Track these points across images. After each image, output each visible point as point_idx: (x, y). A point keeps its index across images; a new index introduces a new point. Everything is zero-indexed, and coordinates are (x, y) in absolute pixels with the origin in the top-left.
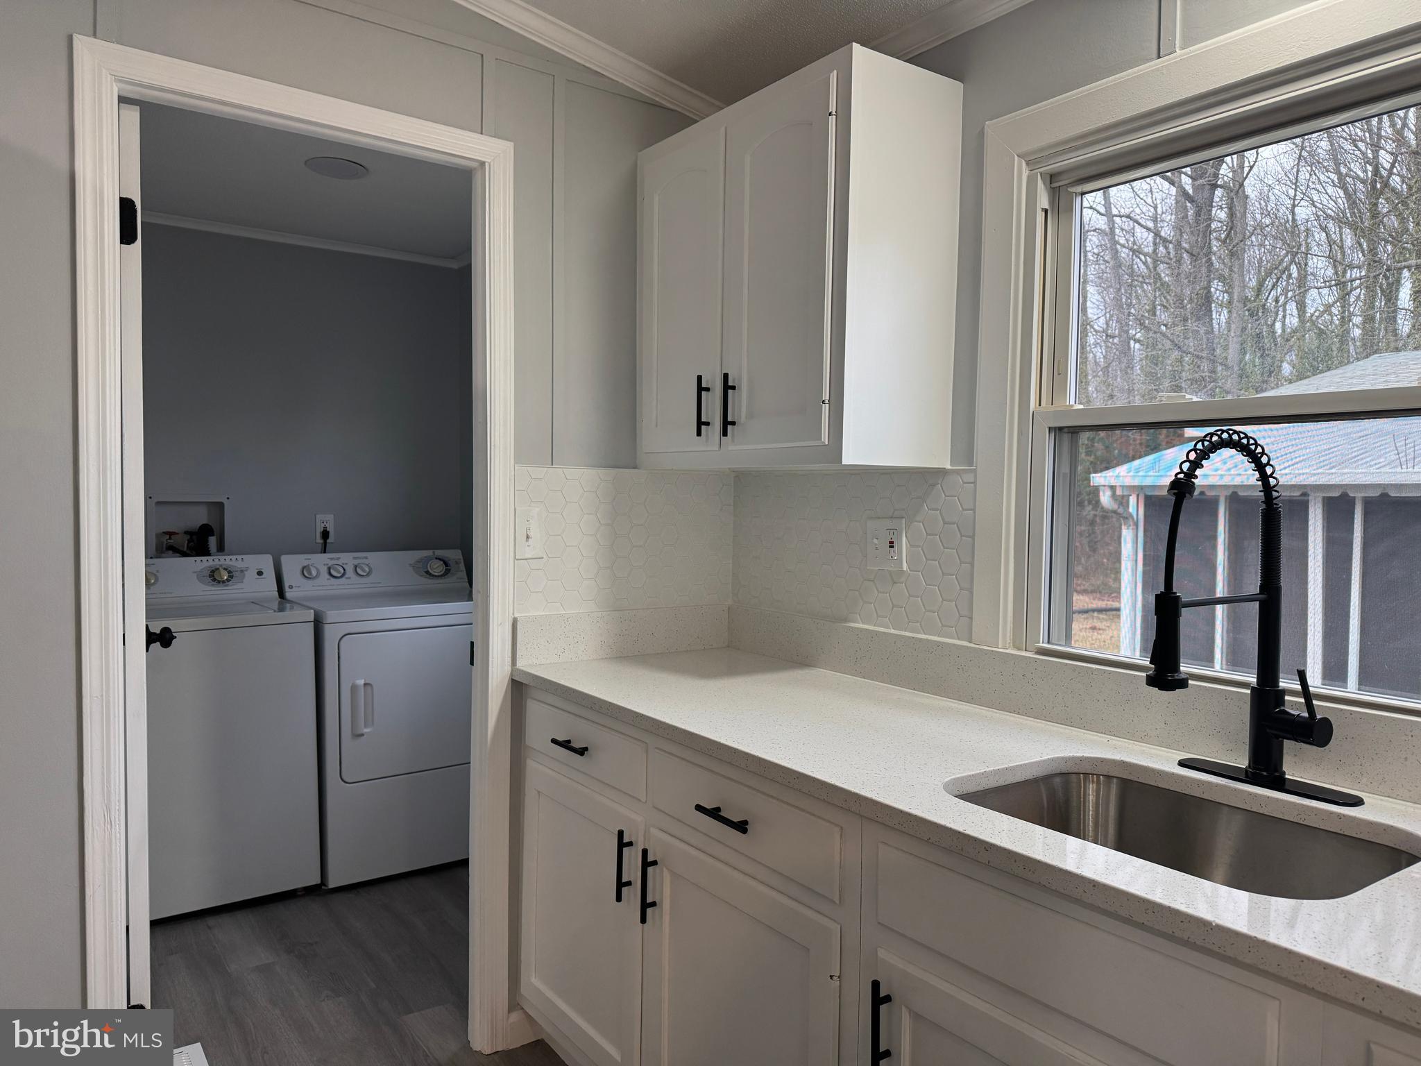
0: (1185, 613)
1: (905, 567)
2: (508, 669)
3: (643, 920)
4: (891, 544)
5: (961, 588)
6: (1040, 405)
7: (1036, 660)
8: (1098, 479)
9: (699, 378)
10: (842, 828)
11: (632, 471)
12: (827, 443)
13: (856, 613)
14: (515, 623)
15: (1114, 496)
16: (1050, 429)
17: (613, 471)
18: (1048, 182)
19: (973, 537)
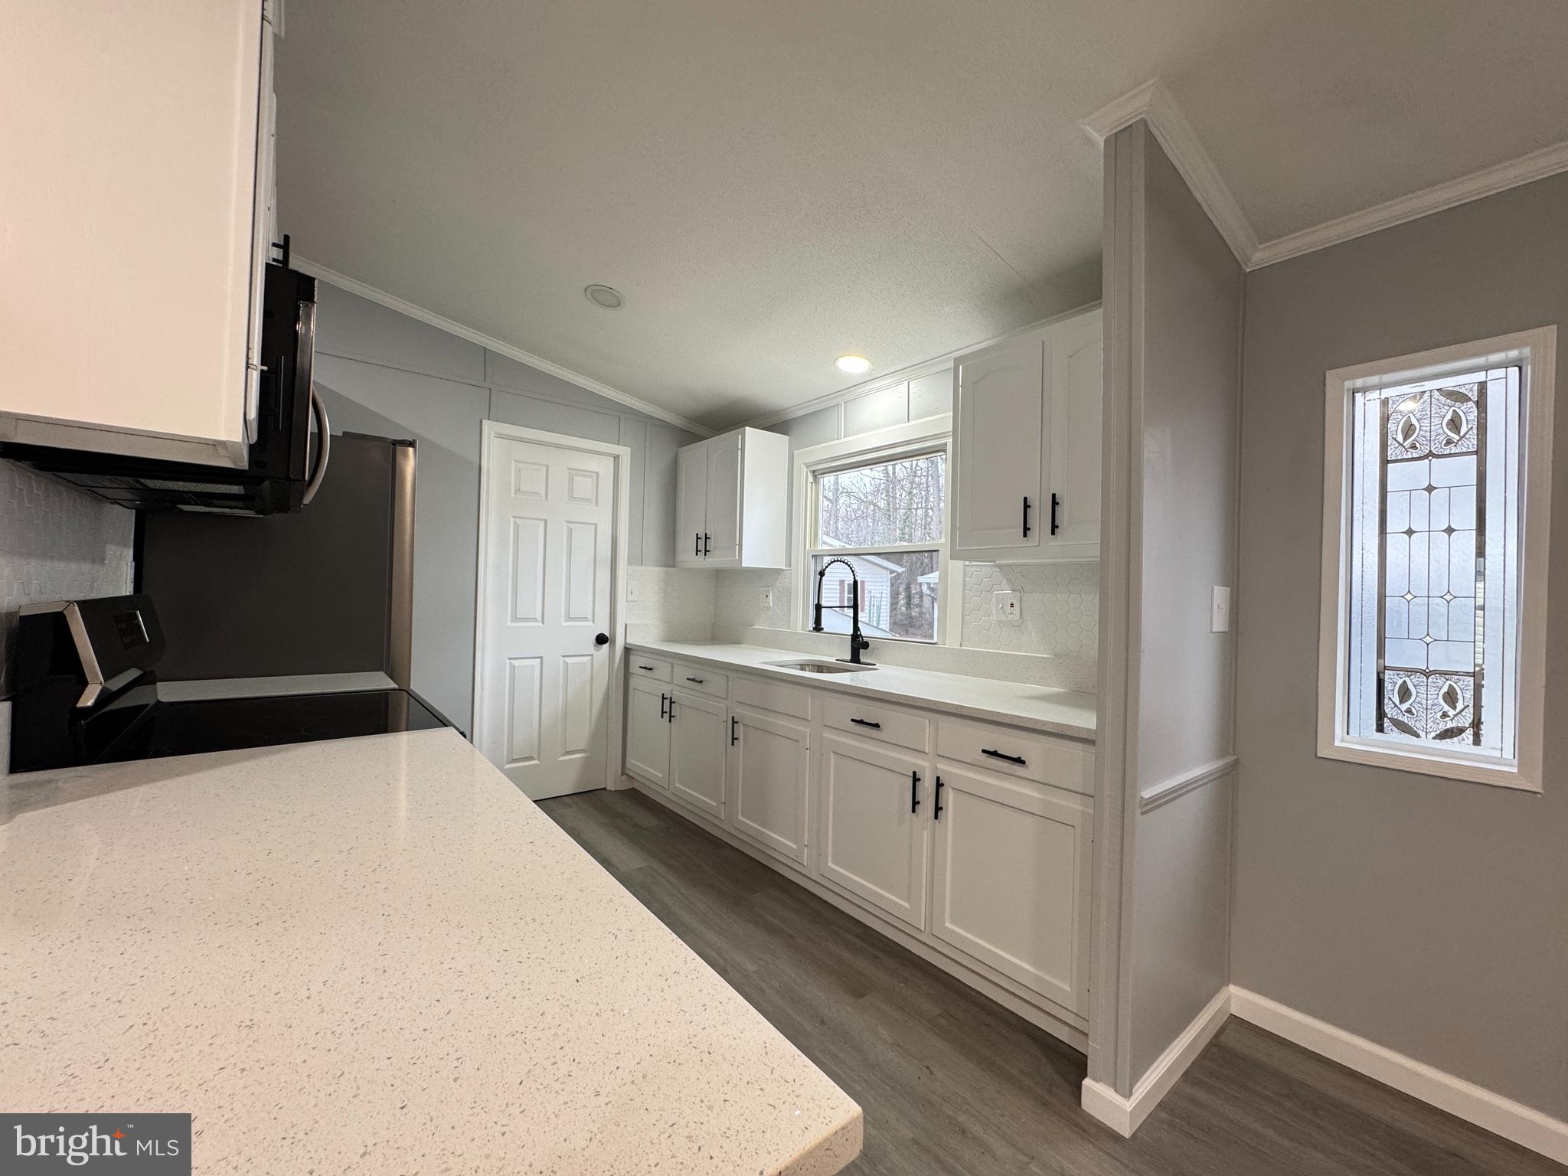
0: (823, 609)
1: (771, 605)
2: (623, 643)
3: (670, 721)
4: (767, 596)
5: (787, 611)
6: (810, 548)
7: (807, 634)
8: (920, 579)
9: (697, 534)
10: (728, 677)
11: (673, 569)
12: (737, 559)
14: (626, 625)
15: (929, 588)
17: (666, 568)
18: (812, 473)
19: (791, 593)
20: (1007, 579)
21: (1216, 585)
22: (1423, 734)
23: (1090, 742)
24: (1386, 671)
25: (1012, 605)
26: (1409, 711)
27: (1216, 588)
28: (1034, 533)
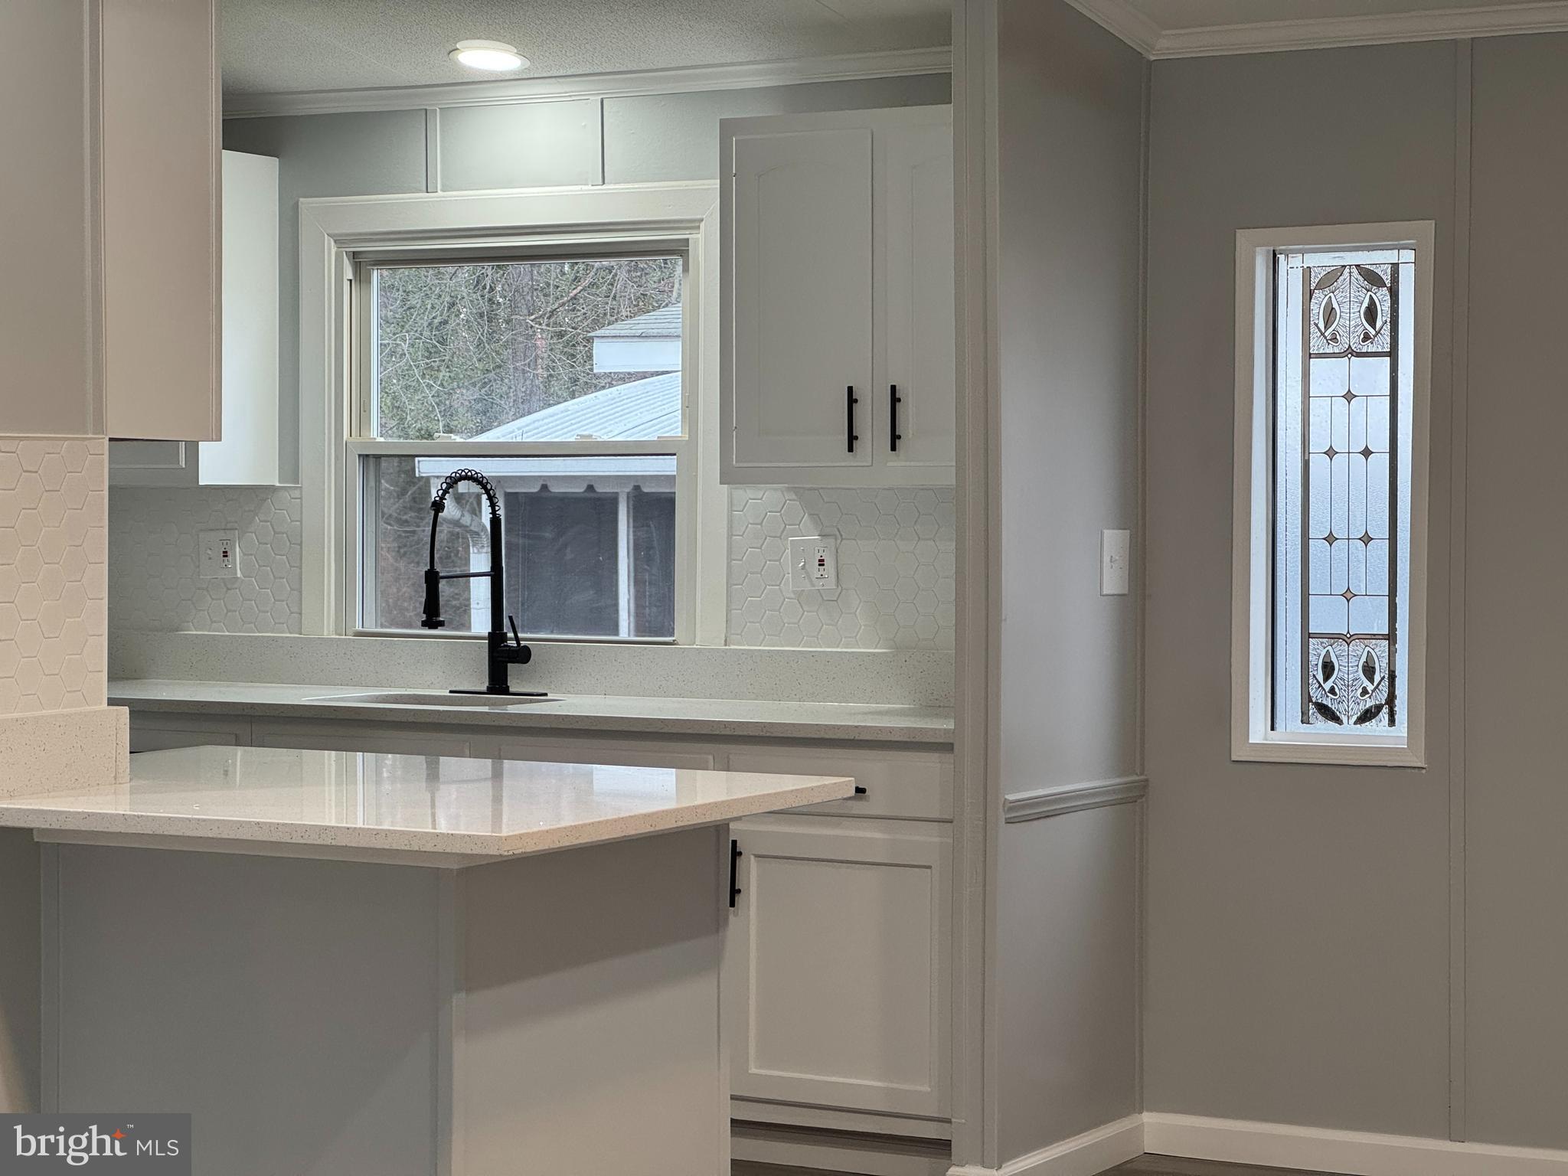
0: (441, 583)
1: (239, 574)
4: (225, 554)
5: (292, 589)
6: (351, 436)
7: (354, 641)
12: (184, 466)
13: (188, 622)
16: (360, 455)
18: (352, 257)
19: (301, 544)
20: (810, 515)
21: (1109, 529)
22: (1344, 719)
23: (947, 747)
24: (1310, 639)
25: (821, 563)
26: (1332, 691)
27: (1108, 533)
28: (863, 445)
